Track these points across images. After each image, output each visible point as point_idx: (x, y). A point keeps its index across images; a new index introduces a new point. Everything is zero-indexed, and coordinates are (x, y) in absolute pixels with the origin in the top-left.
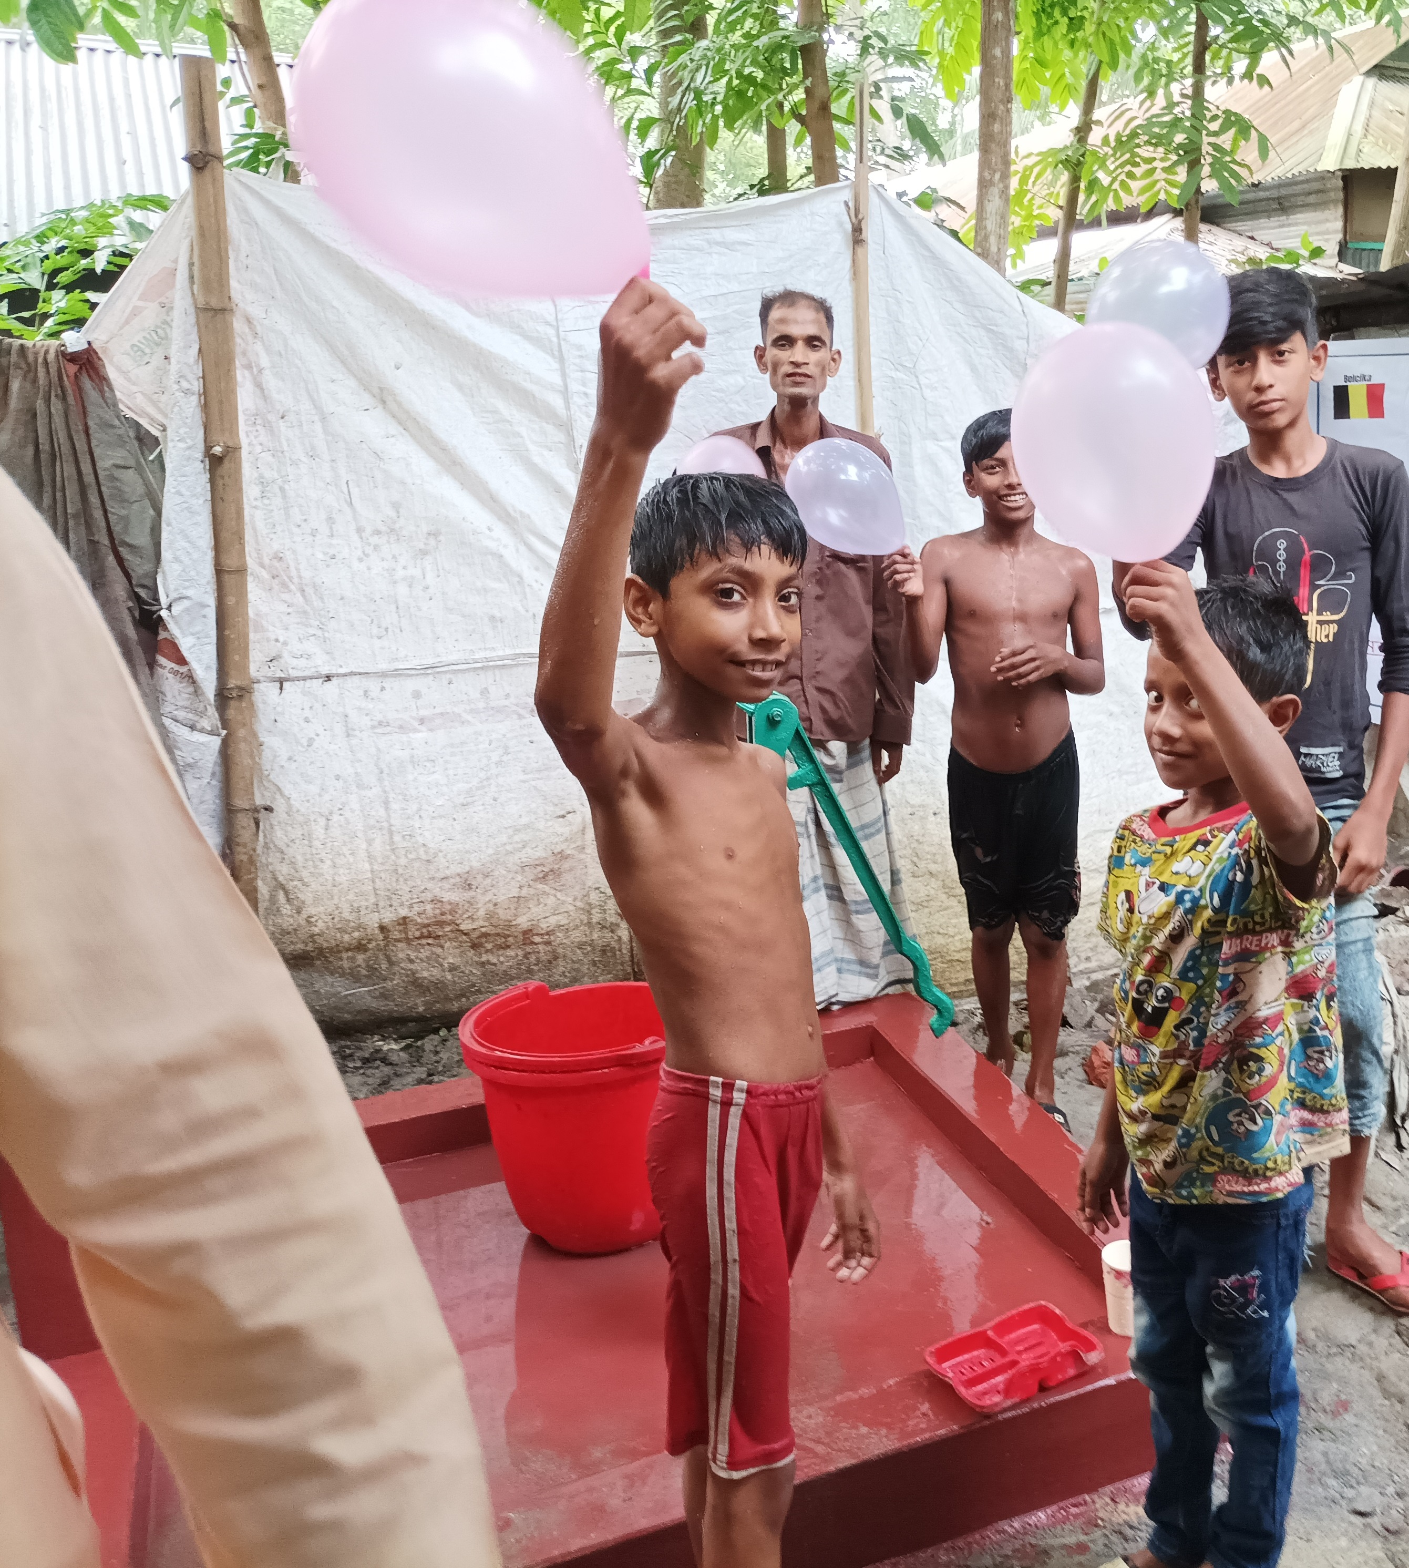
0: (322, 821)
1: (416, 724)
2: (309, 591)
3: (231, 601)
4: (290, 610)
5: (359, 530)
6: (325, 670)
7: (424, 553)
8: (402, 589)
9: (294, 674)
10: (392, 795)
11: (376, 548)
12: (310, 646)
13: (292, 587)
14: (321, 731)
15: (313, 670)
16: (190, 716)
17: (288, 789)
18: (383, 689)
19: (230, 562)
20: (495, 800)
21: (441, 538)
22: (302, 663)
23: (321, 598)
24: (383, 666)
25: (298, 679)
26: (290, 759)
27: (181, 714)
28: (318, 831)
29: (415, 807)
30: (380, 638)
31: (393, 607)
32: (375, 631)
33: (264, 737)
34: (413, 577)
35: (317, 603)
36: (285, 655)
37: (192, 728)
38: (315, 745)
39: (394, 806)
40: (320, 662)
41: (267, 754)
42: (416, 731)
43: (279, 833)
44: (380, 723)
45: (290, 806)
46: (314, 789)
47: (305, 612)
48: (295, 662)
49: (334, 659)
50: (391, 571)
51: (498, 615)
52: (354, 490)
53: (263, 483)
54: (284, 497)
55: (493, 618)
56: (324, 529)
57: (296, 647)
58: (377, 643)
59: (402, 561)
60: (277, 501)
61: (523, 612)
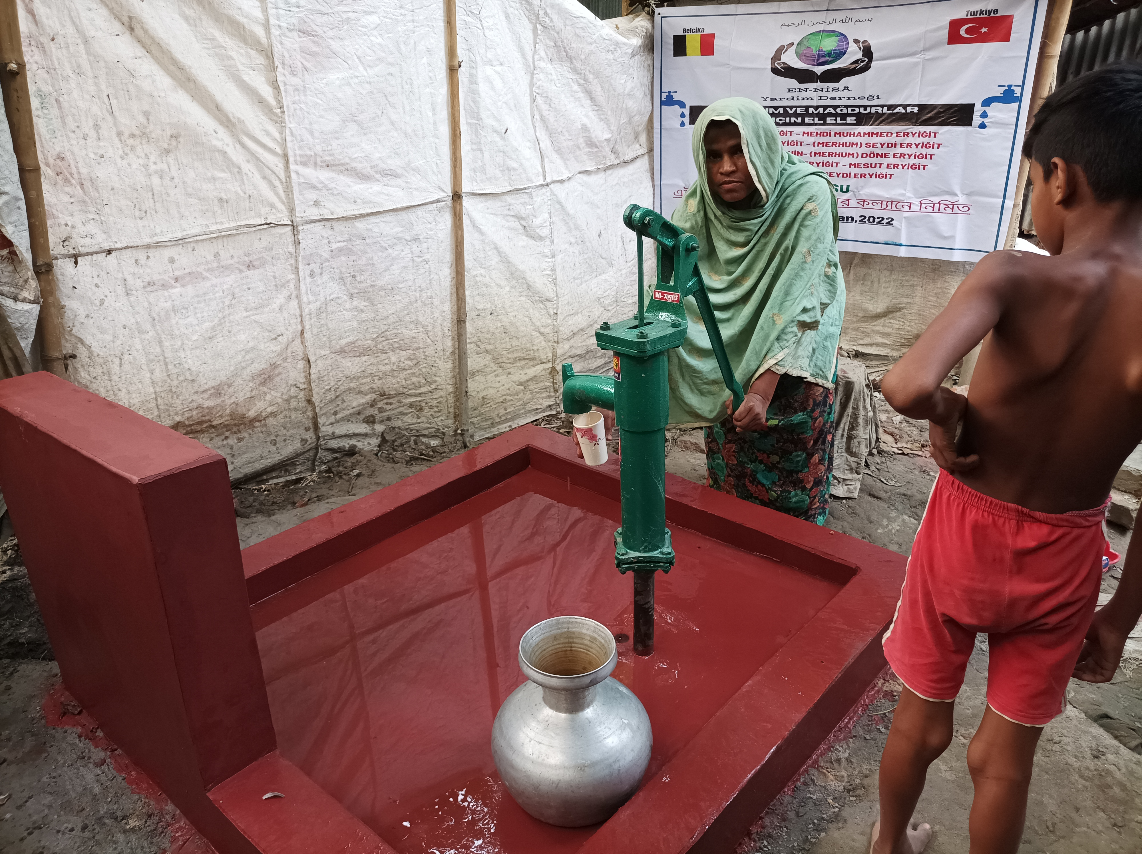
0: (117, 361)
1: (173, 282)
2: (87, 184)
3: (33, 194)
4: (72, 200)
5: (119, 134)
6: (106, 246)
7: (168, 151)
8: (156, 181)
9: (83, 250)
10: (163, 336)
11: (132, 148)
12: (92, 228)
13: (73, 182)
14: (108, 293)
15: (97, 246)
16: (12, 290)
17: (88, 340)
18: (148, 258)
19: (29, 163)
20: (229, 332)
21: (181, 139)
22: (88, 241)
23: (97, 190)
24: (147, 240)
25: (87, 254)
26: (87, 316)
27: (6, 289)
28: (115, 368)
29: (179, 343)
30: (141, 219)
31: (150, 194)
32: (137, 213)
33: (65, 302)
34: (162, 171)
35: (94, 194)
36: (74, 236)
37: (16, 299)
38: (106, 304)
39: (167, 344)
40: (101, 240)
41: (68, 314)
42: (172, 287)
43: (83, 374)
44: (149, 284)
45: (91, 352)
46: (109, 337)
47: (84, 201)
48: (82, 241)
49: (110, 237)
50: (146, 166)
51: (224, 197)
52: (114, 102)
53: (41, 96)
54: (60, 107)
55: (221, 200)
56: (92, 134)
57: (82, 229)
58: (140, 223)
59: (152, 158)
60: (55, 111)
61: (242, 194)
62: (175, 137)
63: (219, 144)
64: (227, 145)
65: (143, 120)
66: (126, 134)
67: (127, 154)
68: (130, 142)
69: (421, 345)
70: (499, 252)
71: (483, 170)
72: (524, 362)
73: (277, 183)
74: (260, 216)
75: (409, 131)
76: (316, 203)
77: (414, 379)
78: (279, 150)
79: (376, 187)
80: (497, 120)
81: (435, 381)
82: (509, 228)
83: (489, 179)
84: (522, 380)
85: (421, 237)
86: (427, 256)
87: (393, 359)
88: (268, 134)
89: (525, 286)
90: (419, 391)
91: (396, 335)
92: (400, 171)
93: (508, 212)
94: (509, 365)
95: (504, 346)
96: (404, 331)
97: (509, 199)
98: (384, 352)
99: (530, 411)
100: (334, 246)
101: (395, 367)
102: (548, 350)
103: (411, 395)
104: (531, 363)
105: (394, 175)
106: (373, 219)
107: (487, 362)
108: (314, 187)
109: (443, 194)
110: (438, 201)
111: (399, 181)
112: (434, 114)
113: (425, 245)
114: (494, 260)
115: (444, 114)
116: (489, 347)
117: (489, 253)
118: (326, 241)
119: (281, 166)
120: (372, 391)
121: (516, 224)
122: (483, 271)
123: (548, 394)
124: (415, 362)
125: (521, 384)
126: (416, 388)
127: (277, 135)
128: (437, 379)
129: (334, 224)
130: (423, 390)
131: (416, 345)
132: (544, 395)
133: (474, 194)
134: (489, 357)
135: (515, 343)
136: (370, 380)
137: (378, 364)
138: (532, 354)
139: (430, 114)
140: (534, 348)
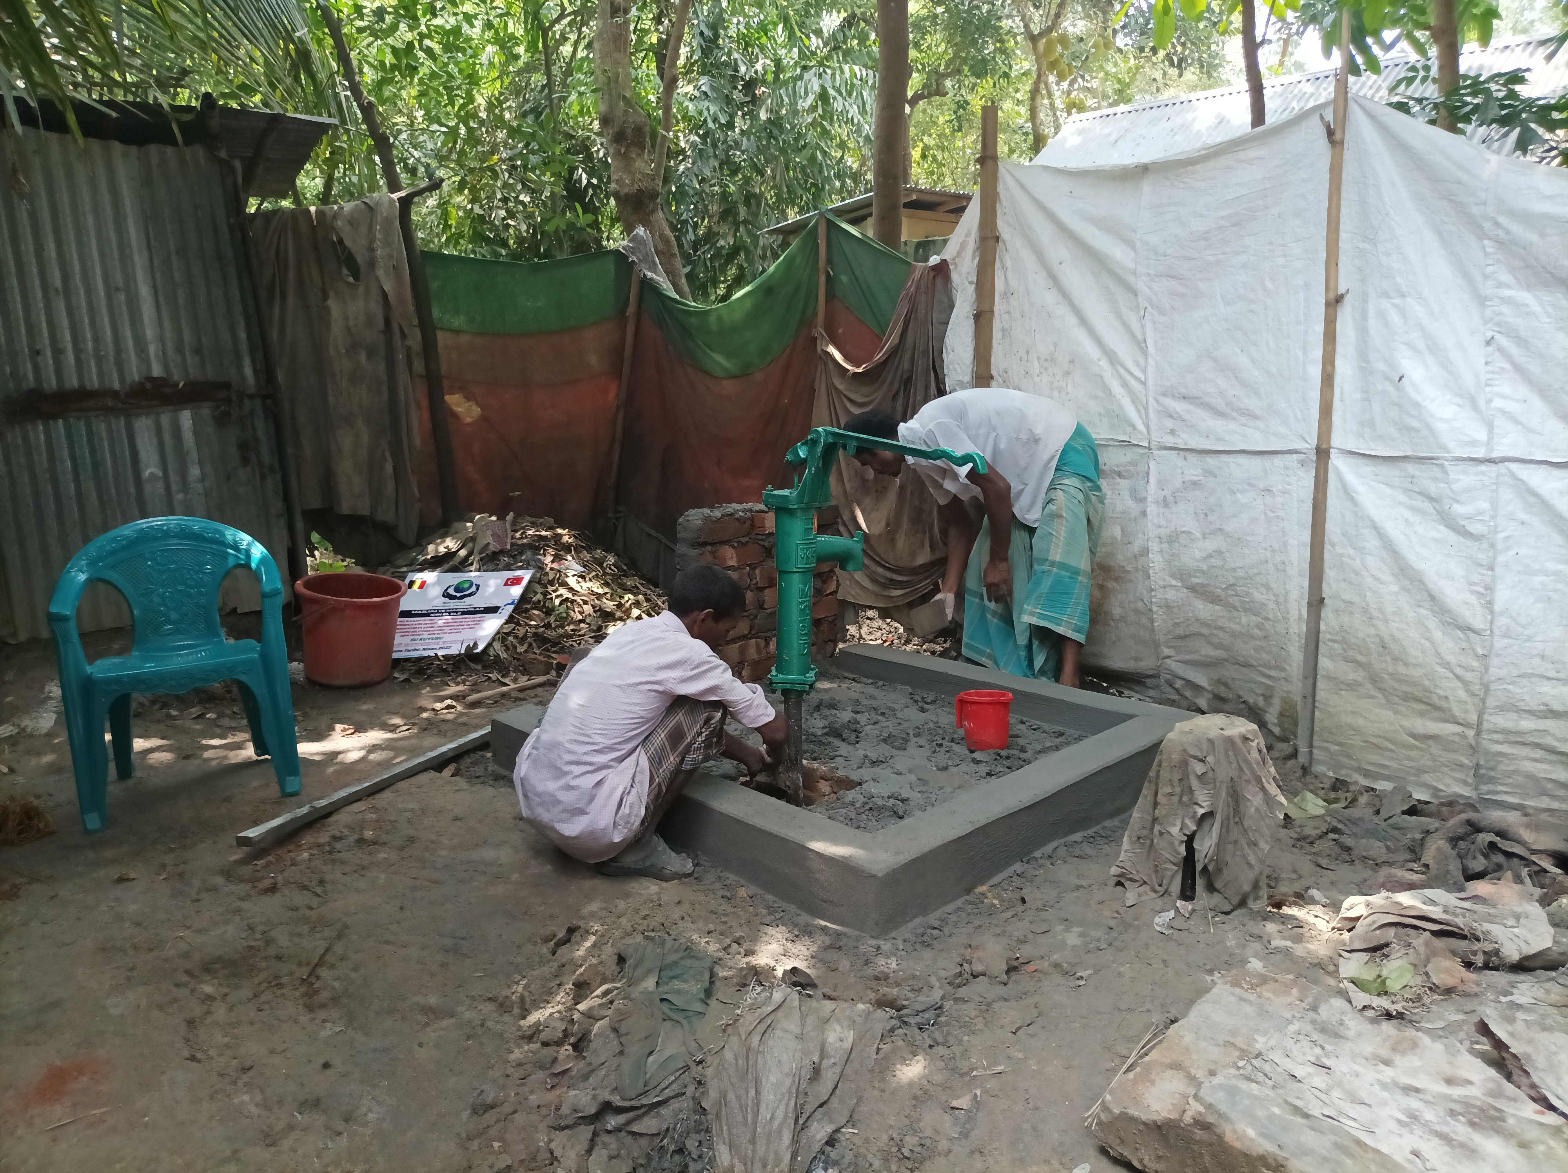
5: (1038, 358)
21: (1076, 364)
51: (1102, 413)
61: (1112, 413)
63: (1100, 371)
66: (1043, 358)
67: (1041, 373)
68: (1046, 365)
69: (1271, 616)
70: (1379, 534)
71: (1373, 425)
72: (1423, 707)
73: (1140, 406)
74: (1125, 434)
75: (1273, 370)
76: (1173, 432)
77: (1264, 655)
78: (1143, 380)
79: (1232, 425)
80: (1389, 364)
81: (1285, 669)
82: (1412, 509)
83: (1382, 438)
84: (1414, 731)
85: (1274, 489)
87: (1244, 620)
90: (1268, 672)
91: (1247, 593)
92: (1259, 412)
94: (1396, 699)
95: (1384, 666)
96: (1255, 592)
97: (1410, 468)
100: (1187, 478)
101: (1244, 631)
102: (1471, 707)
103: (1261, 673)
104: (1437, 714)
105: (1252, 415)
106: (1224, 458)
107: (1360, 679)
108: (1171, 416)
109: (1304, 445)
110: (1298, 452)
111: (1260, 424)
112: (1304, 354)
113: (1279, 500)
115: (1317, 353)
116: (1360, 658)
118: (1180, 471)
119: (1144, 392)
120: (1222, 646)
123: (1463, 777)
124: (1264, 633)
125: (1414, 736)
126: (1265, 666)
127: (1143, 366)
128: (1287, 667)
129: (1187, 454)
130: (1273, 673)
131: (1265, 614)
132: (1457, 775)
133: (1349, 453)
134: (1361, 672)
135: (1402, 669)
136: (1221, 634)
137: (1230, 619)
138: (1435, 700)
139: (1300, 353)
140: (1442, 693)
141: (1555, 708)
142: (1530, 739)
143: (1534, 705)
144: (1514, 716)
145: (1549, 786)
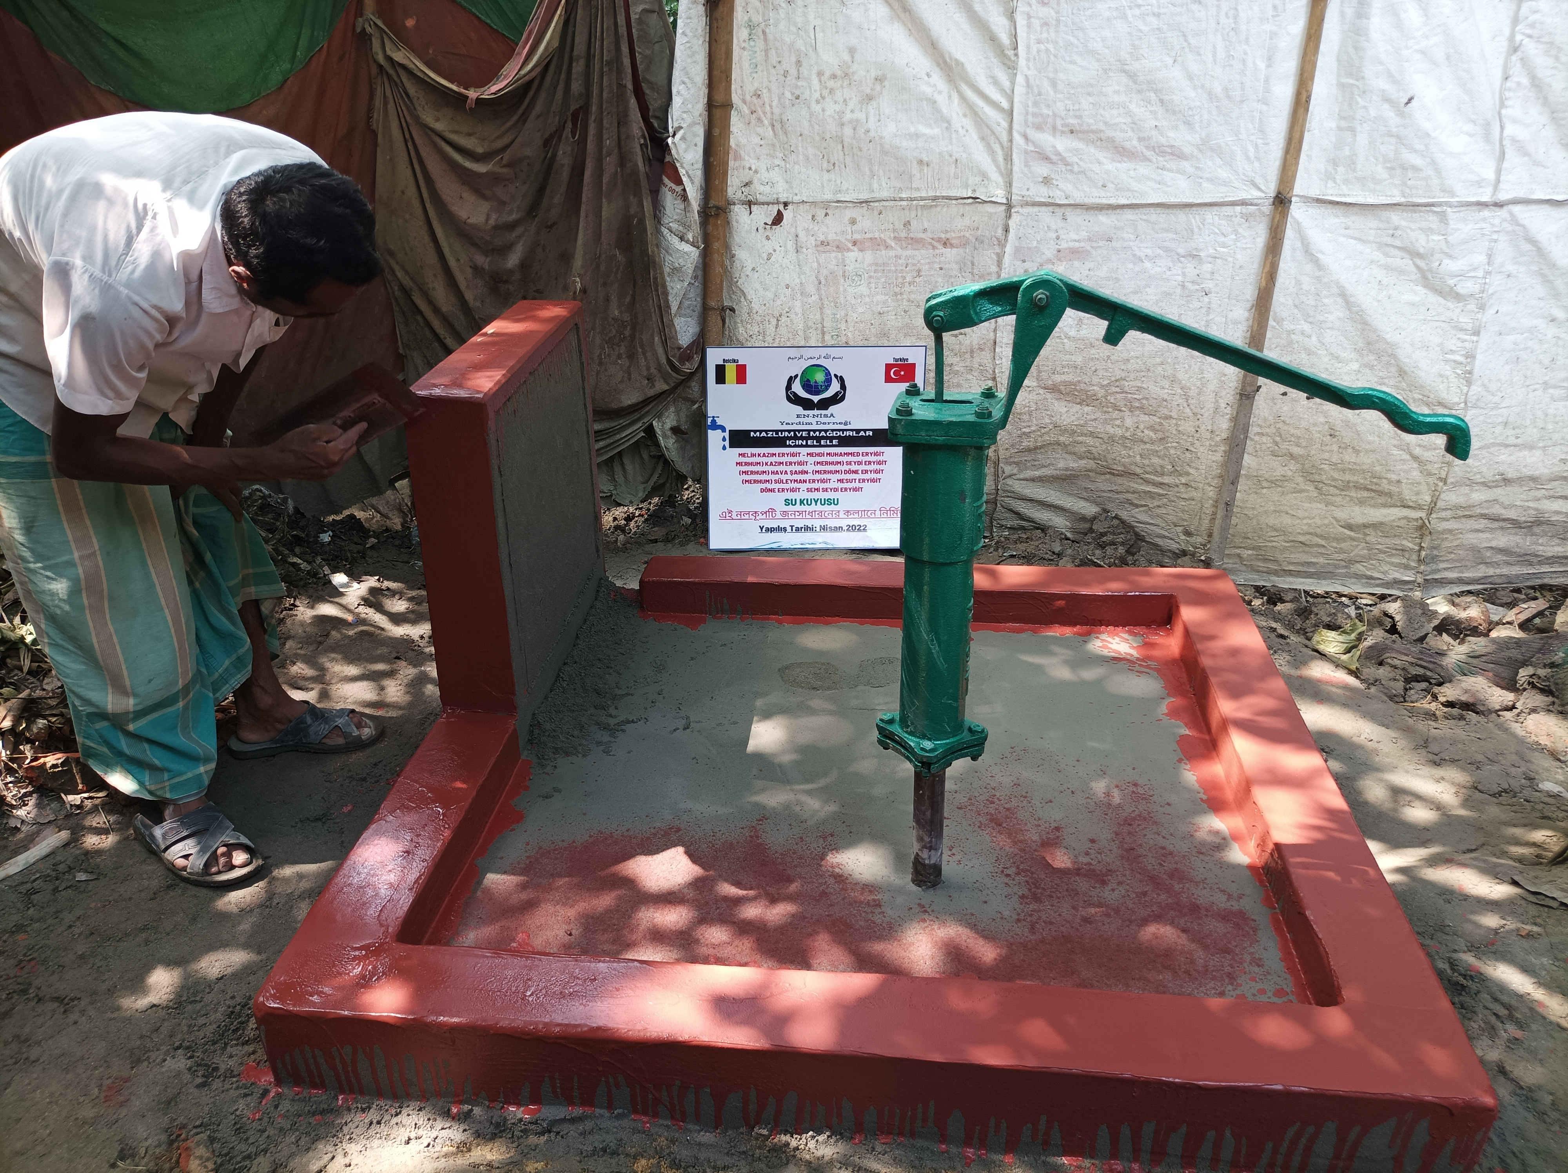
1: (850, 245)
2: (778, 126)
3: (716, 132)
4: (762, 142)
5: (820, 74)
6: (785, 197)
7: (869, 98)
8: (848, 131)
9: (761, 198)
10: (826, 302)
11: (832, 91)
12: (775, 175)
13: (766, 122)
14: (778, 249)
15: (775, 196)
16: (679, 228)
17: (751, 295)
18: (826, 214)
19: (719, 98)
21: (886, 83)
22: (767, 189)
23: (786, 133)
24: (829, 197)
25: (763, 204)
26: (753, 269)
27: (674, 226)
28: (770, 328)
30: (828, 171)
31: (840, 146)
32: (825, 165)
33: (736, 251)
34: (858, 120)
35: (782, 137)
36: (755, 181)
37: (681, 238)
38: (773, 259)
39: (827, 311)
40: (780, 190)
41: (737, 264)
42: (849, 250)
43: (741, 330)
44: (822, 243)
45: (751, 309)
46: (770, 295)
47: (773, 145)
48: (762, 188)
49: (792, 188)
50: (841, 113)
51: (925, 159)
52: (820, 36)
53: (751, 26)
54: (766, 40)
55: (921, 162)
56: (793, 72)
57: (764, 175)
58: (826, 176)
59: (851, 105)
60: (760, 44)
61: (947, 157)
62: (879, 80)
63: (928, 90)
64: (940, 92)
65: (846, 57)
66: (828, 74)
67: (823, 98)
68: (831, 83)
69: (1174, 414)
70: (1347, 302)
71: (1351, 164)
72: (1366, 494)
73: (997, 148)
74: (966, 186)
75: (1218, 89)
76: (1046, 181)
77: (1155, 460)
78: (1005, 104)
79: (1143, 169)
80: (1395, 81)
81: (1188, 474)
82: (1387, 268)
83: (1362, 180)
84: (1352, 521)
85: (1202, 254)
86: (1209, 285)
87: (1129, 422)
88: (995, 82)
89: (1394, 369)
90: (1159, 479)
91: (1139, 389)
92: (1187, 150)
93: (1390, 241)
94: (1333, 490)
95: (1326, 455)
96: (1152, 387)
97: (1396, 218)
98: (1116, 408)
99: (1358, 576)
100: (1064, 245)
101: (1128, 434)
102: (1424, 488)
103: (1147, 482)
104: (1381, 500)
105: (1177, 154)
106: (1129, 215)
107: (1290, 473)
108: (1047, 159)
109: (1256, 194)
110: (1243, 203)
111: (1186, 165)
112: (1269, 66)
113: (1207, 267)
114: (1335, 313)
115: (1289, 65)
116: (1295, 450)
117: (1326, 301)
118: (1054, 235)
119: (1005, 124)
120: (1089, 455)
121: (1407, 263)
122: (1307, 327)
123: (1404, 561)
124: (1160, 435)
125: (1350, 527)
126: (1155, 473)
127: (1006, 84)
128: (1192, 471)
129: (1068, 211)
130: (1166, 480)
131: (1166, 411)
132: (1395, 560)
133: (1319, 201)
134: (1293, 466)
135: (1349, 456)
136: (1089, 440)
137: (1106, 422)
138: (1385, 486)
139: (1262, 65)
140: (1394, 477)
141: (1509, 476)
142: (1478, 511)
143: (1489, 475)
144: (1466, 490)
145: (1488, 554)
